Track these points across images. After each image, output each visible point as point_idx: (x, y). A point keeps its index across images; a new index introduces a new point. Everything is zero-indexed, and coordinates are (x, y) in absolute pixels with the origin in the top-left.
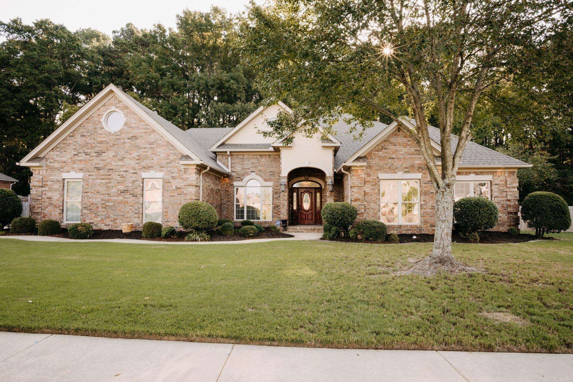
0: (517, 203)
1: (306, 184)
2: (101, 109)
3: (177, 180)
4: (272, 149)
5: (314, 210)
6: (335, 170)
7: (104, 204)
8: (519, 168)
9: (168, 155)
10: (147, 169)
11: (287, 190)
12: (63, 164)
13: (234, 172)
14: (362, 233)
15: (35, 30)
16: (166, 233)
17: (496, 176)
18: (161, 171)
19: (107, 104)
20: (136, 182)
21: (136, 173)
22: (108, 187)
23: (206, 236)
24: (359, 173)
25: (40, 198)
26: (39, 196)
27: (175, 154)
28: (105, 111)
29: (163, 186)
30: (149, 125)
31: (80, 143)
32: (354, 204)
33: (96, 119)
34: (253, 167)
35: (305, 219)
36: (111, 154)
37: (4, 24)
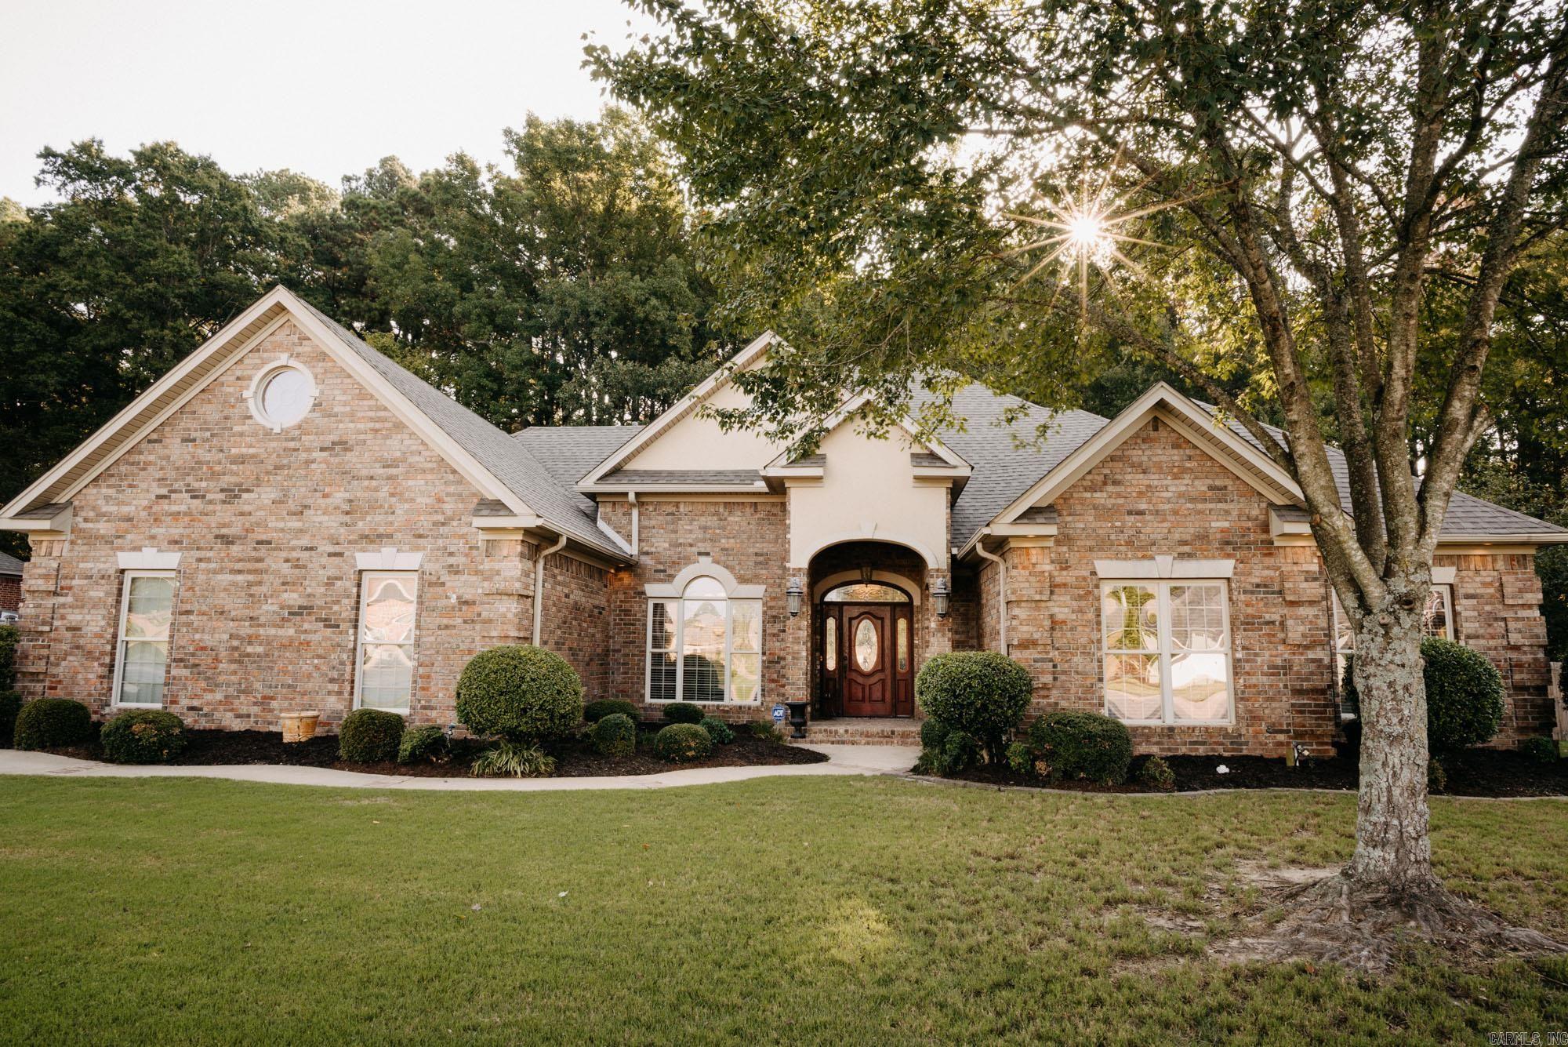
0: (1541, 655)
1: (865, 592)
2: (246, 361)
3: (463, 578)
4: (761, 486)
5: (888, 671)
6: (955, 551)
7: (236, 649)
8: (1542, 546)
9: (440, 500)
10: (372, 542)
11: (807, 610)
12: (125, 525)
13: (647, 553)
14: (1049, 756)
15: (135, 170)
16: (414, 748)
17: (1468, 569)
18: (417, 548)
19: (267, 344)
20: (339, 583)
21: (340, 555)
22: (252, 595)
23: (542, 760)
24: (1034, 560)
25: (47, 628)
26: (44, 623)
27: (460, 495)
28: (257, 368)
29: (420, 597)
30: (386, 409)
31: (179, 463)
32: (1016, 656)
33: (231, 390)
34: (704, 540)
35: (863, 700)
36: (267, 495)
37: (55, 155)
